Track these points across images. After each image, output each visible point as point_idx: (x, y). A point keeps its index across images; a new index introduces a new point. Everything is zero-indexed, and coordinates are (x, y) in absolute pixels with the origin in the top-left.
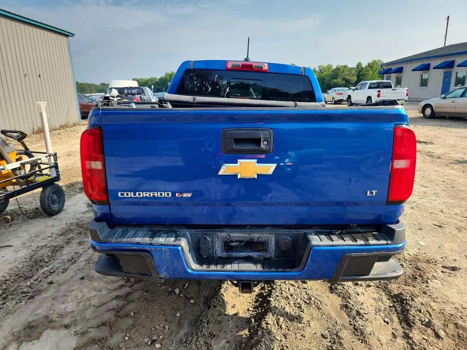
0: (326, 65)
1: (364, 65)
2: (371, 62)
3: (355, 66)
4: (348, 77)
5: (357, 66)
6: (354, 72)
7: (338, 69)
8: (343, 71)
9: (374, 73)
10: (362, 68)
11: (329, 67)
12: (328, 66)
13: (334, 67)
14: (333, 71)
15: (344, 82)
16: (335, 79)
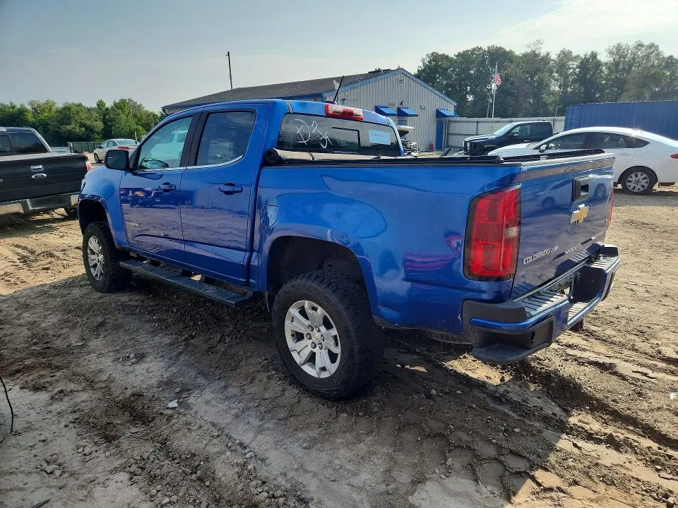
0: (42, 100)
1: (109, 104)
2: (117, 101)
3: (94, 105)
4: (88, 123)
5: (98, 105)
6: (95, 115)
7: (67, 109)
8: (78, 112)
9: (127, 117)
10: (107, 109)
11: (49, 105)
12: (47, 103)
13: (60, 105)
14: (58, 111)
15: (83, 129)
16: (66, 125)
